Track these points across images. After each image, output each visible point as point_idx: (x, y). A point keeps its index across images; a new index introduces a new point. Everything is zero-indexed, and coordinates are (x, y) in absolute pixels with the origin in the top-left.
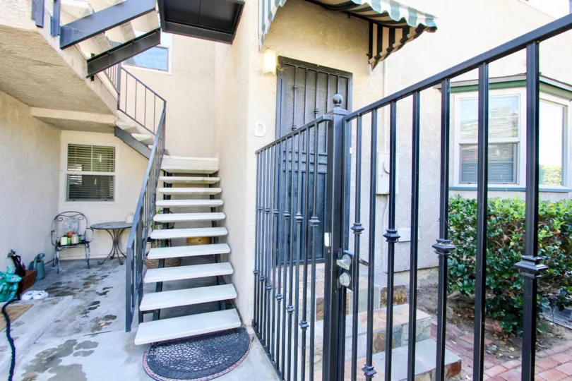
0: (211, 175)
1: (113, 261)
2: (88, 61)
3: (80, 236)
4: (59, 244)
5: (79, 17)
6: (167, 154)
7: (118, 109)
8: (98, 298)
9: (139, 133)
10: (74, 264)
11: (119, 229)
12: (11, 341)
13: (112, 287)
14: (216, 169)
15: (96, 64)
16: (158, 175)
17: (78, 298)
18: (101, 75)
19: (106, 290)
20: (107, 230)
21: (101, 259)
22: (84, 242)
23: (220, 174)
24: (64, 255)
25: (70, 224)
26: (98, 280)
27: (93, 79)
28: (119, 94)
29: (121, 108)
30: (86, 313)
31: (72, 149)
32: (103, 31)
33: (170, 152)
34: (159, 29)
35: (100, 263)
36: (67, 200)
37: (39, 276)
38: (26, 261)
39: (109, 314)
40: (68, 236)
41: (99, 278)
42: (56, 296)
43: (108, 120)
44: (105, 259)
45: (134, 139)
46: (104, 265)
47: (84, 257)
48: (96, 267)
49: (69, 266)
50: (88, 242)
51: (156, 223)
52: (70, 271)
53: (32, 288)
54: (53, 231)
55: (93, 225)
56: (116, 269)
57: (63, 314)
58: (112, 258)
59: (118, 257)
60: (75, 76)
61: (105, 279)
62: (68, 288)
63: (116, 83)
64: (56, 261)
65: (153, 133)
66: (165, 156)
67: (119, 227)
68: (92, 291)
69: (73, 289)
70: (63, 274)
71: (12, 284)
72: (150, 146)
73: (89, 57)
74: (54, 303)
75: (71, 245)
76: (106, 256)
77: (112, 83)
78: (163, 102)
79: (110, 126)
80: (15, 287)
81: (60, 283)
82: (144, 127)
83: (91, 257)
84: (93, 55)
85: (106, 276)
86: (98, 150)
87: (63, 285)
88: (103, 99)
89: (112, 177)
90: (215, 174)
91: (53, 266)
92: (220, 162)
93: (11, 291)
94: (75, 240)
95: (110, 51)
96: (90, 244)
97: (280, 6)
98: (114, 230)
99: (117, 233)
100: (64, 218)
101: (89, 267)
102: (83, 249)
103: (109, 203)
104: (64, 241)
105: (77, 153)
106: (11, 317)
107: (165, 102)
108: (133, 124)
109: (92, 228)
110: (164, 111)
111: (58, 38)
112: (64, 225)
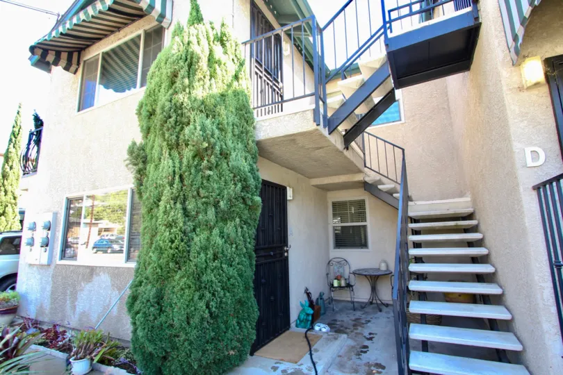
0: (464, 218)
1: (372, 306)
2: (344, 136)
3: (346, 279)
4: (332, 285)
5: (337, 107)
6: (412, 201)
7: (365, 166)
8: (367, 343)
9: (383, 184)
10: (343, 304)
11: (375, 276)
12: (314, 364)
13: (376, 334)
14: (470, 210)
15: (349, 137)
16: (406, 223)
17: (351, 338)
18: (353, 144)
19: (372, 336)
20: (366, 275)
21: (363, 303)
22: (349, 286)
23: (477, 216)
24: (335, 295)
25: (338, 268)
26: (363, 324)
27: (347, 149)
28: (364, 154)
29: (367, 165)
30: (359, 355)
31: (335, 205)
32: (353, 111)
33: (413, 198)
34: (393, 89)
35: (363, 306)
36: (335, 248)
37: (322, 311)
38: (314, 297)
39: (378, 362)
40: (337, 278)
41: (363, 322)
42: (336, 332)
43: (359, 178)
44: (366, 304)
45: (380, 190)
46: (366, 310)
47: (349, 299)
48: (360, 310)
49: (340, 306)
50: (352, 286)
51: (411, 273)
52: (341, 311)
53: (319, 321)
54: (327, 274)
55: (355, 271)
56: (376, 316)
57: (342, 351)
58: (371, 303)
59: (377, 303)
60: (337, 150)
61: (369, 324)
62: (342, 326)
63: (361, 146)
64: (331, 300)
65: (396, 182)
66: (410, 203)
67: (375, 274)
68: (360, 334)
69: (346, 328)
70: (337, 312)
71: (308, 315)
72: (395, 195)
73: (344, 133)
74: (336, 339)
75: (340, 287)
76: (367, 301)
77: (359, 146)
78: (401, 150)
79: (359, 182)
80: (310, 318)
81: (336, 320)
82: (387, 178)
83: (356, 300)
84: (346, 130)
85: (369, 321)
86: (352, 203)
87: (338, 323)
88: (355, 162)
89: (365, 226)
90: (470, 216)
91: (330, 304)
92: (474, 201)
93: (308, 321)
94: (343, 283)
95: (358, 123)
96: (354, 287)
97: (536, 6)
98: (371, 276)
99: (374, 279)
100: (334, 263)
101: (354, 309)
102: (349, 292)
103: (364, 250)
104: (336, 284)
105: (339, 208)
106: (311, 342)
107: (403, 150)
108: (378, 177)
109: (354, 273)
110: (404, 159)
111: (327, 128)
112: (334, 269)
